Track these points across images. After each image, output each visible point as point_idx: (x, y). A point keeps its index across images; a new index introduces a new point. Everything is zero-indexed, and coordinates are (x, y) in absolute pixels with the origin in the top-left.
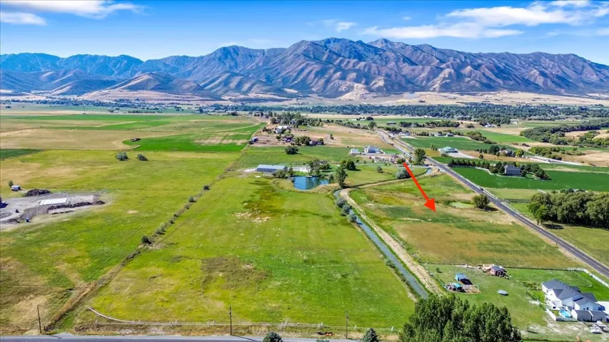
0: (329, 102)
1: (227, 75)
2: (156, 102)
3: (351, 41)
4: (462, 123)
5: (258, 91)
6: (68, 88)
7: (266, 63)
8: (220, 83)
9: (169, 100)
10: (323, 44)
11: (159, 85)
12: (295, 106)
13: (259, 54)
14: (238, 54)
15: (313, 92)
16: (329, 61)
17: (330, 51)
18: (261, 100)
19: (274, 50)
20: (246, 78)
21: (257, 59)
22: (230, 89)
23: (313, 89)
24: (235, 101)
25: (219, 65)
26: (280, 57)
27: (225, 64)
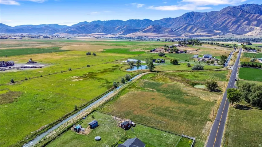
0: (238, 37)
1: (186, 25)
2: (152, 37)
3: (257, 5)
5: (200, 32)
6: (122, 32)
7: (207, 18)
8: (182, 29)
9: (157, 36)
10: (240, 7)
11: (155, 30)
12: (217, 39)
13: (204, 15)
14: (194, 16)
15: (230, 32)
16: (241, 16)
17: (243, 11)
18: (200, 36)
19: (212, 12)
20: (195, 26)
21: (203, 17)
22: (186, 31)
23: (230, 30)
24: (187, 36)
25: (184, 21)
26: (215, 15)
27: (187, 20)
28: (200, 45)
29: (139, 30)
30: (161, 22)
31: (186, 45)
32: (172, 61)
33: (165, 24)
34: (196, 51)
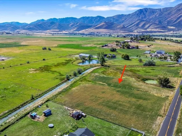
1: (139, 21)
2: (104, 33)
5: (152, 28)
6: (76, 29)
7: (160, 15)
8: (134, 25)
9: (110, 32)
11: (107, 27)
12: (170, 35)
13: (158, 11)
14: (147, 12)
18: (153, 32)
20: (148, 22)
21: (156, 13)
22: (139, 27)
24: (139, 32)
25: (137, 17)
26: (169, 12)
27: (140, 17)
28: (153, 41)
29: (92, 26)
30: (114, 19)
31: (138, 41)
32: (123, 56)
33: (117, 20)
34: (148, 46)
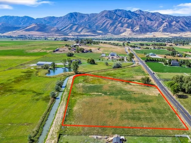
0: (116, 37)
1: (72, 24)
2: (37, 36)
3: (126, 11)
4: (167, 44)
5: (85, 31)
7: (89, 20)
8: (68, 28)
9: (44, 35)
10: (114, 12)
11: (40, 29)
12: (101, 38)
13: (86, 16)
14: (77, 16)
15: (109, 32)
16: (116, 19)
17: (117, 15)
18: (86, 35)
19: (93, 14)
20: (80, 26)
21: (85, 18)
22: (72, 31)
23: (109, 31)
24: (74, 36)
25: (69, 21)
26: (95, 17)
27: (71, 20)
28: (97, 44)
29: (20, 28)
30: (45, 21)
31: (86, 44)
32: (89, 61)
33: (49, 23)
34: (99, 49)
